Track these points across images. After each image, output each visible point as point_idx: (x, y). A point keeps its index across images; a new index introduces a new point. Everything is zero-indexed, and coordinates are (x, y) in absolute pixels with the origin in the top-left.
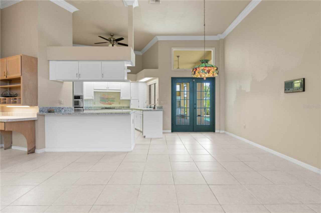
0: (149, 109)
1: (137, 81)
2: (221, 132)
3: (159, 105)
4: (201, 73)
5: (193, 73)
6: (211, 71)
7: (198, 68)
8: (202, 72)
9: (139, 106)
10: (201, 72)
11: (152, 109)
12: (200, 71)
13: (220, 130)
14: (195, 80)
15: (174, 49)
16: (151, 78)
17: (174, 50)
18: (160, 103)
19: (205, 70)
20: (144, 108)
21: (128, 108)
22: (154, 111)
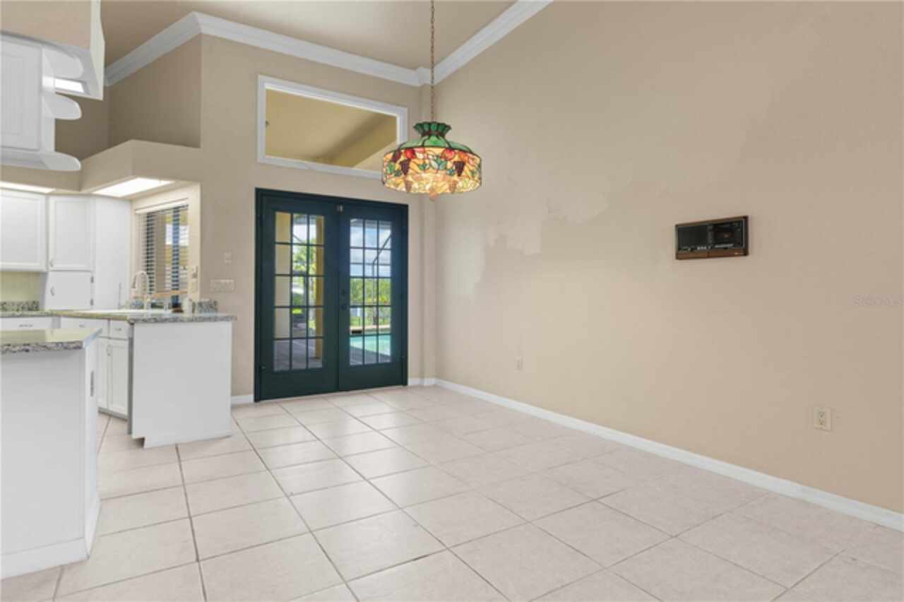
0: (148, 312)
1: (84, 192)
2: (429, 381)
3: (201, 296)
4: (434, 168)
5: (397, 166)
6: (466, 168)
7: (421, 149)
8: (434, 164)
9: (92, 303)
10: (431, 165)
11: (167, 312)
12: (427, 161)
13: (422, 376)
14: (344, 209)
15: (270, 85)
16: (164, 183)
17: (268, 86)
18: (204, 288)
19: (447, 159)
20: (120, 307)
21: (30, 309)
22: (175, 320)
